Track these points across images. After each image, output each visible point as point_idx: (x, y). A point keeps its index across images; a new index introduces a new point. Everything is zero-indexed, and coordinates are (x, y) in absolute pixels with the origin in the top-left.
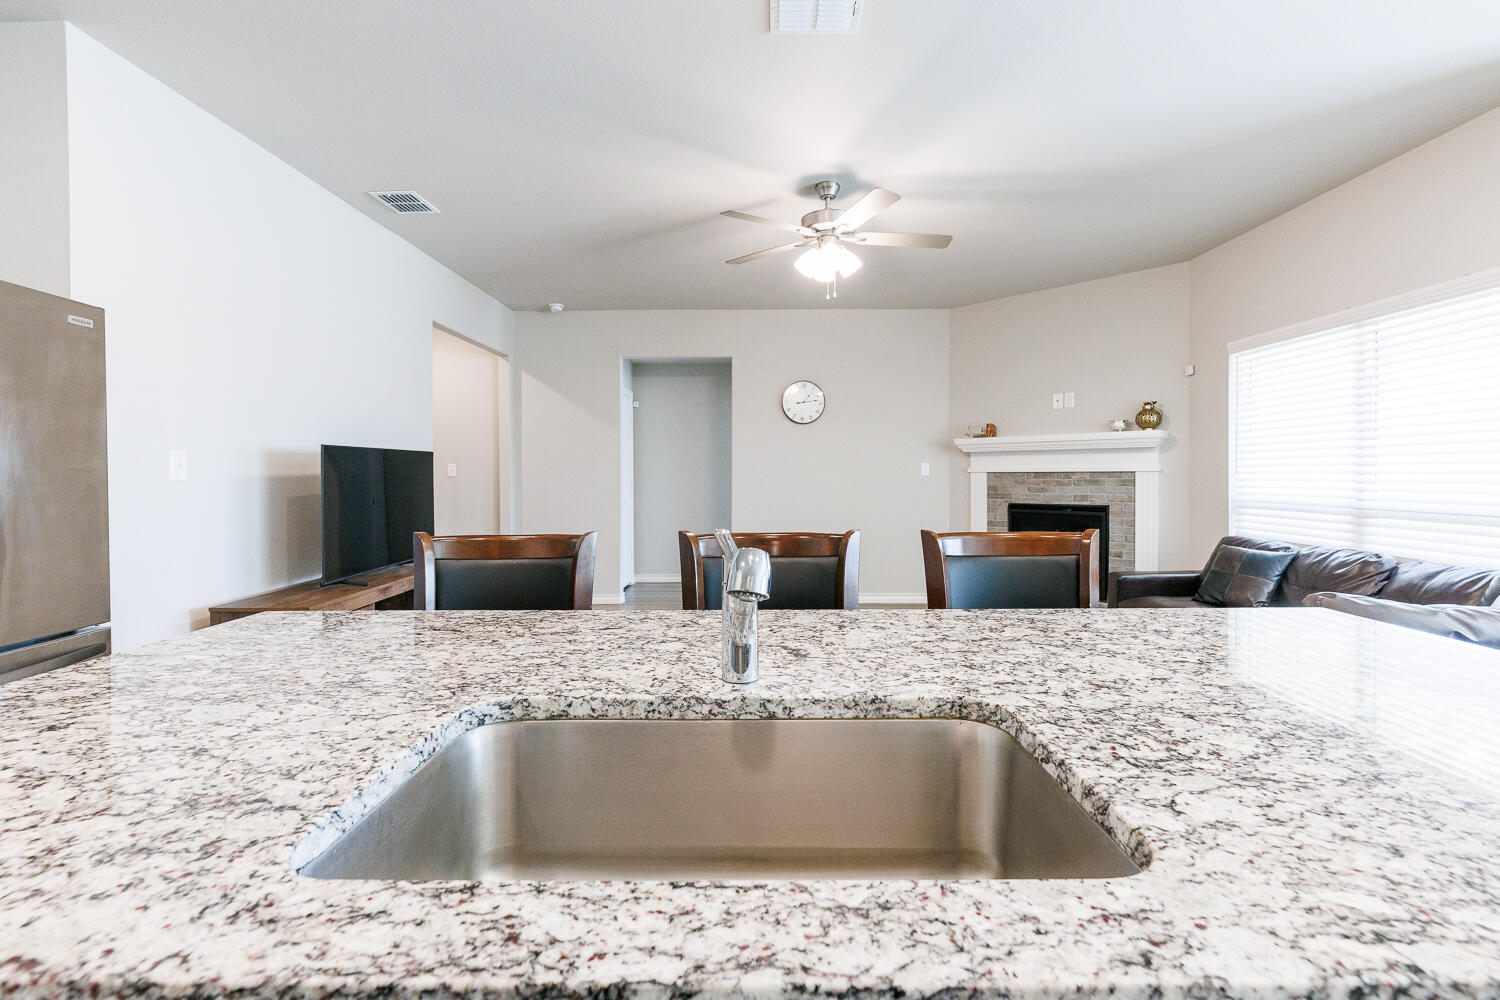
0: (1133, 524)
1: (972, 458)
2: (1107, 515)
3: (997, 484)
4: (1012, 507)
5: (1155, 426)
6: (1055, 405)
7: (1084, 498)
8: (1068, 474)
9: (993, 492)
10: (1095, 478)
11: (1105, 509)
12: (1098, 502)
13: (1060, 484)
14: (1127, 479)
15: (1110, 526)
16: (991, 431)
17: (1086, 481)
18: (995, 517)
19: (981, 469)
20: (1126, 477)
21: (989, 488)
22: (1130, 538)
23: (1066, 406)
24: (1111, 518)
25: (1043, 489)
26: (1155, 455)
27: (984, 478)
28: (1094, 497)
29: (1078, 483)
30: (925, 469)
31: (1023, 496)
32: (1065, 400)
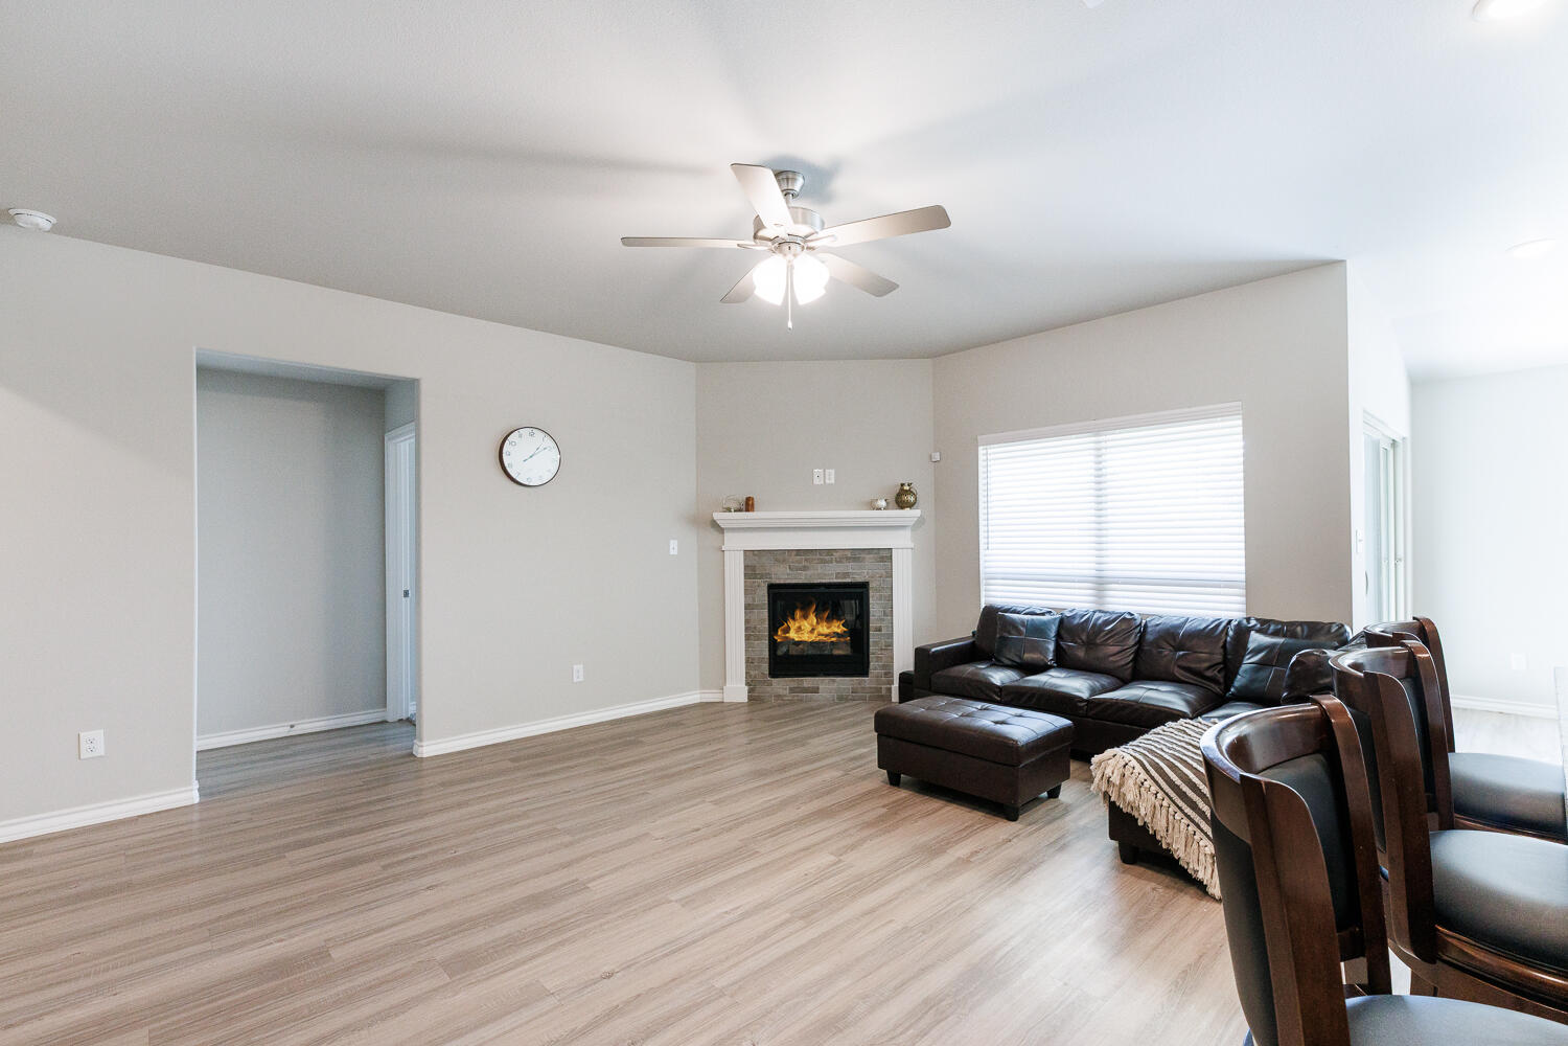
0: (890, 598)
1: (727, 535)
2: (868, 591)
3: (755, 563)
4: (771, 587)
5: (911, 505)
6: (817, 481)
7: (846, 575)
8: (829, 552)
9: (751, 572)
10: (856, 555)
11: (865, 585)
12: (859, 579)
13: (823, 562)
14: (884, 556)
15: (871, 601)
16: (749, 505)
17: (848, 559)
18: (754, 600)
19: (737, 546)
20: (885, 554)
21: (746, 567)
22: (888, 612)
23: (827, 481)
24: (871, 594)
25: (805, 567)
26: (908, 533)
27: (741, 557)
28: (856, 574)
29: (839, 561)
30: (674, 547)
31: (784, 575)
32: (825, 476)
